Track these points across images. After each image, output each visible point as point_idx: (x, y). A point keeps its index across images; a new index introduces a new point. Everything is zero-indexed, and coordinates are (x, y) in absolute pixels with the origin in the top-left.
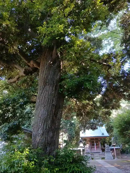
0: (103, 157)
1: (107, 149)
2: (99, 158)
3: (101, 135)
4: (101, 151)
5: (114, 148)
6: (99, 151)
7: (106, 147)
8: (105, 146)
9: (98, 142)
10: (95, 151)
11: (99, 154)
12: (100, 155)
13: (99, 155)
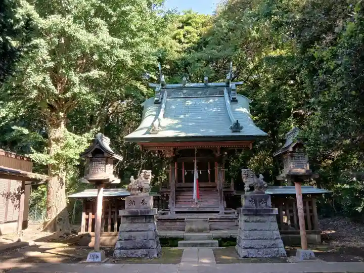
0: (226, 233)
1: (254, 199)
2: (209, 238)
3: (227, 132)
4: (221, 207)
5: (298, 190)
6: (212, 203)
7: (246, 188)
8: (244, 180)
9: (212, 167)
10: (194, 207)
11: (209, 216)
12: (216, 226)
13: (207, 225)
